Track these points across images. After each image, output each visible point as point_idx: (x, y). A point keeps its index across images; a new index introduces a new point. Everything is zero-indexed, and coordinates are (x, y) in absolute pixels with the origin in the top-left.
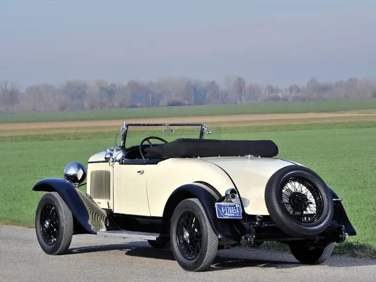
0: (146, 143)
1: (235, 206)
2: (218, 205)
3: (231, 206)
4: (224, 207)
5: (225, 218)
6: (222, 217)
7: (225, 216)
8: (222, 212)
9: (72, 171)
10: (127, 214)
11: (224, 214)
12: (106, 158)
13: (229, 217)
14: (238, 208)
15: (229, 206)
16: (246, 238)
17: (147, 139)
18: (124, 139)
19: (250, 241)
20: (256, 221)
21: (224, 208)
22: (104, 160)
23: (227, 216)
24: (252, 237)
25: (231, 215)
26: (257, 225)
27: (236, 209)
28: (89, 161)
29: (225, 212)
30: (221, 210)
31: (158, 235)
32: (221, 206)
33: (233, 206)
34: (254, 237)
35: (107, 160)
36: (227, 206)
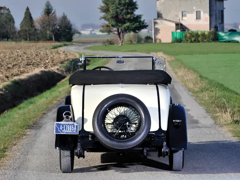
2: (57, 124)
3: (70, 125)
4: (63, 125)
5: (62, 133)
6: (60, 133)
8: (60, 130)
11: (61, 131)
13: (66, 133)
14: (76, 126)
15: (68, 125)
23: (64, 132)
25: (68, 131)
27: (74, 127)
29: (63, 129)
30: (59, 127)
32: (60, 124)
33: (72, 125)
36: (65, 125)
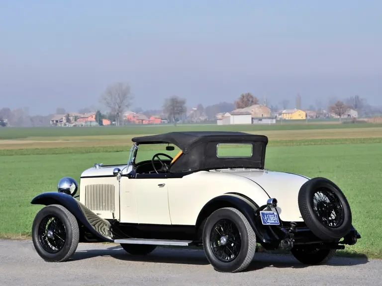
0: (156, 158)
1: (273, 214)
2: (262, 213)
3: (271, 214)
4: (266, 214)
5: (268, 224)
6: (266, 223)
7: (268, 223)
8: (265, 220)
9: (65, 186)
10: (139, 223)
11: (267, 221)
12: (114, 173)
14: (276, 215)
16: (286, 242)
17: (157, 155)
18: (135, 156)
19: (290, 245)
20: (290, 226)
21: (267, 216)
22: (113, 174)
24: (292, 241)
25: (273, 222)
26: (292, 230)
27: (274, 216)
28: (82, 176)
29: (267, 219)
30: (265, 217)
31: (190, 242)
32: (264, 214)
34: (294, 240)
35: (115, 175)
36: (268, 214)
